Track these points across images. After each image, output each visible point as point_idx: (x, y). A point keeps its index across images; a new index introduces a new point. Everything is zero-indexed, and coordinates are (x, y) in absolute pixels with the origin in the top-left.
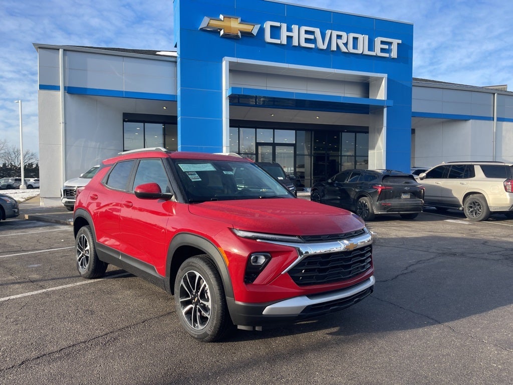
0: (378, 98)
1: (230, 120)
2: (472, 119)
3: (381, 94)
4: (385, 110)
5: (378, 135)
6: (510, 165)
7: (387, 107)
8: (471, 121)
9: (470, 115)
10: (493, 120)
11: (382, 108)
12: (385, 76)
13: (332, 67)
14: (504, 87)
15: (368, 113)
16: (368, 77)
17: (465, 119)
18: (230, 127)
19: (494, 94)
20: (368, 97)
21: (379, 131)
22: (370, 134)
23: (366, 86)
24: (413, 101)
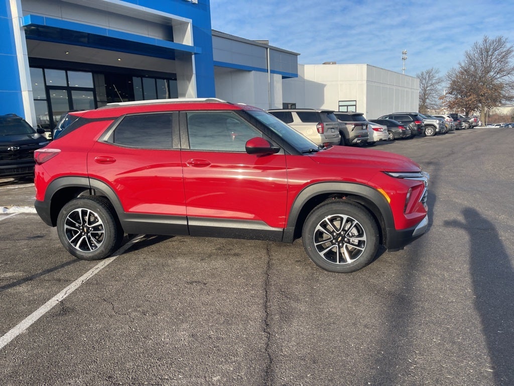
0: (184, 43)
1: (29, 57)
2: (254, 70)
3: (187, 40)
4: (193, 56)
5: (188, 83)
6: (320, 112)
7: (195, 54)
8: (253, 72)
9: (251, 66)
10: (268, 72)
11: (190, 54)
12: (190, 21)
13: (138, 3)
14: (267, 42)
15: (174, 59)
16: (170, 19)
17: (248, 70)
18: (30, 66)
19: (267, 48)
20: (173, 41)
21: (189, 79)
22: (178, 82)
23: (168, 29)
24: (213, 49)
